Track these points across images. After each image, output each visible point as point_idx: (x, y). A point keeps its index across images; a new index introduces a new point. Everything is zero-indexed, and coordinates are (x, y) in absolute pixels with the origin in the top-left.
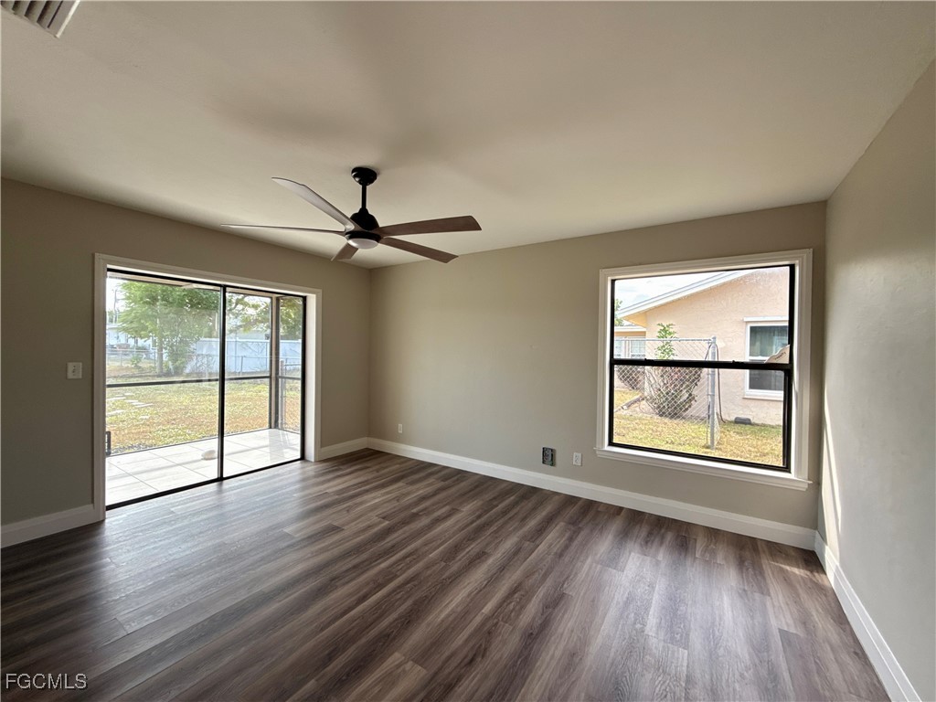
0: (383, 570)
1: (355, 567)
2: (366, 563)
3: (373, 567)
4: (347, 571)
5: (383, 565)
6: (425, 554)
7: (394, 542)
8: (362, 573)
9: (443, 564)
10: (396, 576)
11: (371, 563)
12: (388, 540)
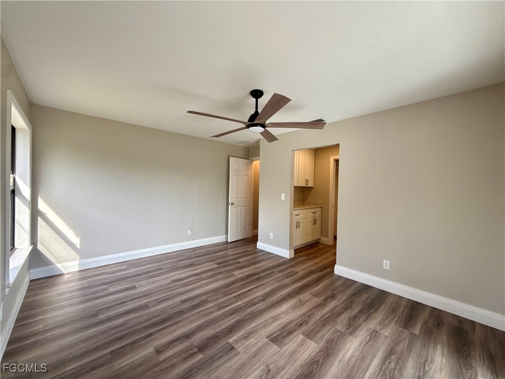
0: (240, 301)
1: (254, 304)
2: (248, 306)
3: (245, 303)
4: (258, 303)
5: (239, 303)
6: (215, 306)
7: (230, 318)
8: (250, 301)
9: (209, 300)
10: (234, 297)
11: (246, 305)
12: (234, 320)
